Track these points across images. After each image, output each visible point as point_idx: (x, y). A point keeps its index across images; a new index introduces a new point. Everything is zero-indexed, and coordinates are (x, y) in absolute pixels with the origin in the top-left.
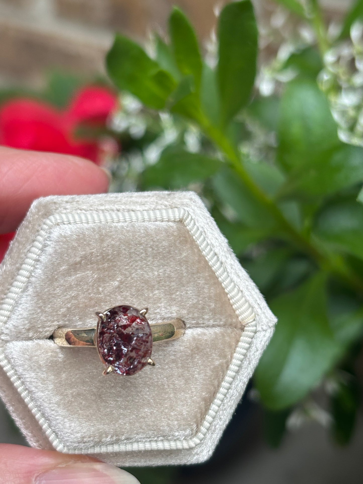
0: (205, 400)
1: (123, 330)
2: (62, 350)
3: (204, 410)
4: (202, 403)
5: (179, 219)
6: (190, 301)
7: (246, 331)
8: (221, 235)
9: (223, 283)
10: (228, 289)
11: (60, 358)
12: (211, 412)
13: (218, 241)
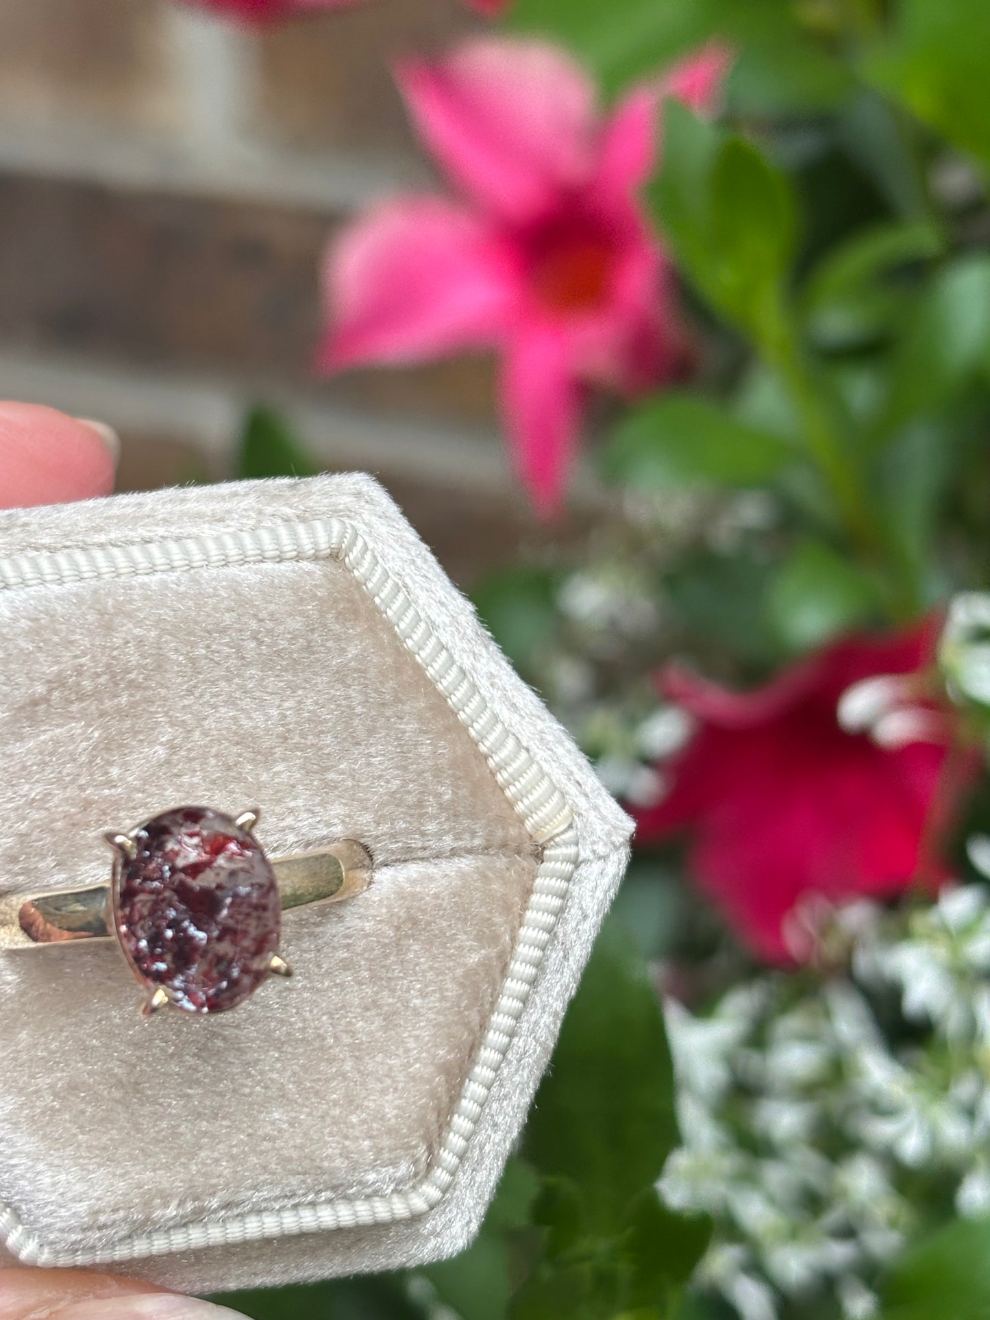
0: (445, 1069)
1: (189, 880)
2: (13, 961)
3: (445, 1099)
5: (329, 551)
6: (382, 786)
7: (551, 859)
8: (455, 593)
9: (472, 727)
10: (488, 743)
11: (9, 984)
12: (467, 1105)
13: (447, 610)
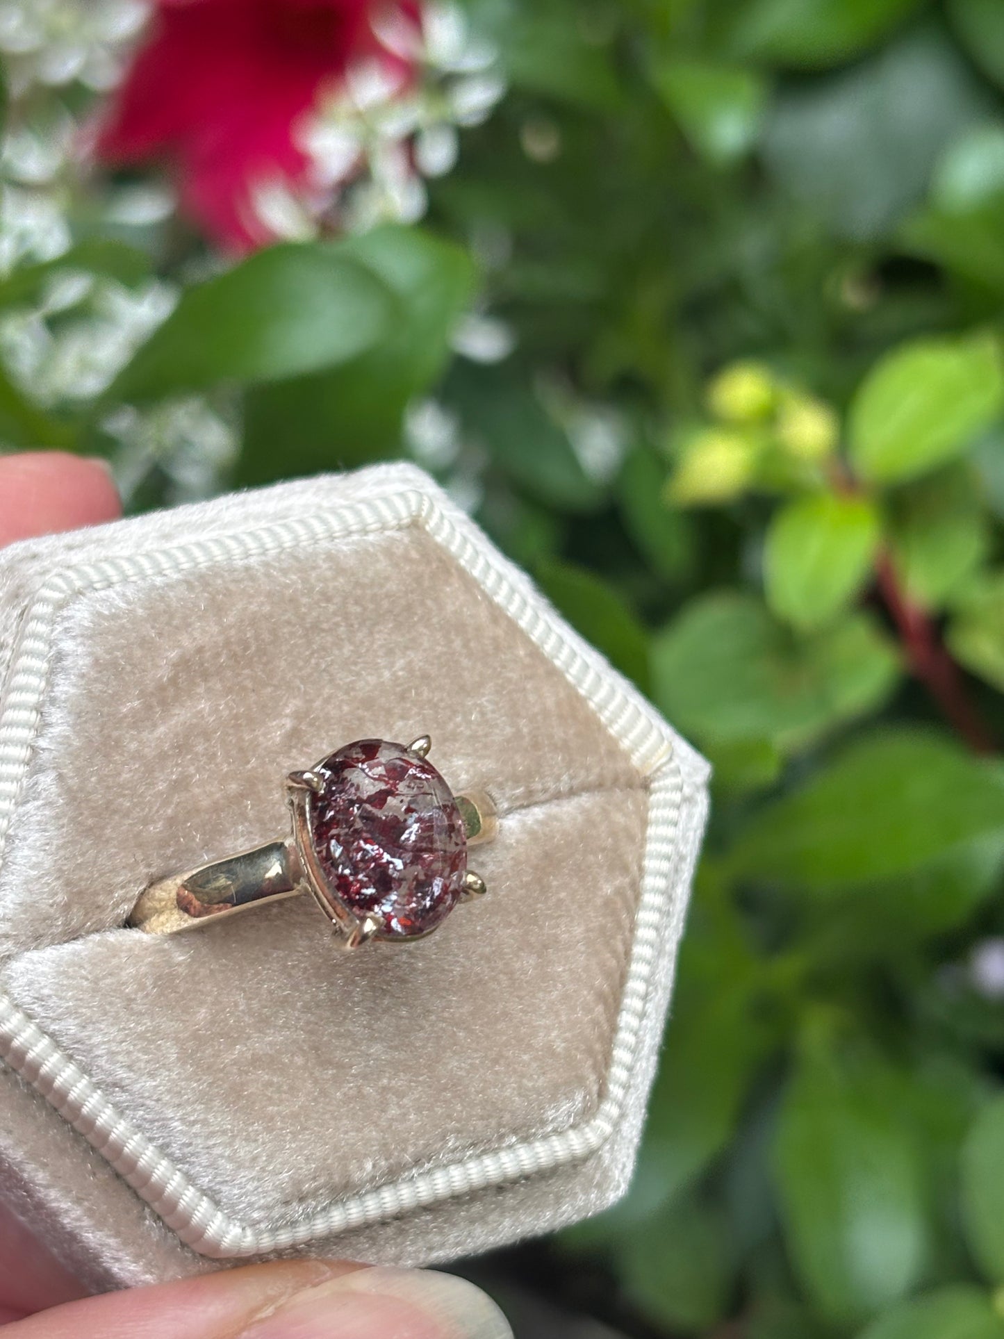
2: (179, 942)
3: (606, 1027)
4: (600, 1008)
5: (409, 520)
6: (498, 734)
7: (660, 790)
9: (568, 673)
10: (584, 688)
11: (179, 964)
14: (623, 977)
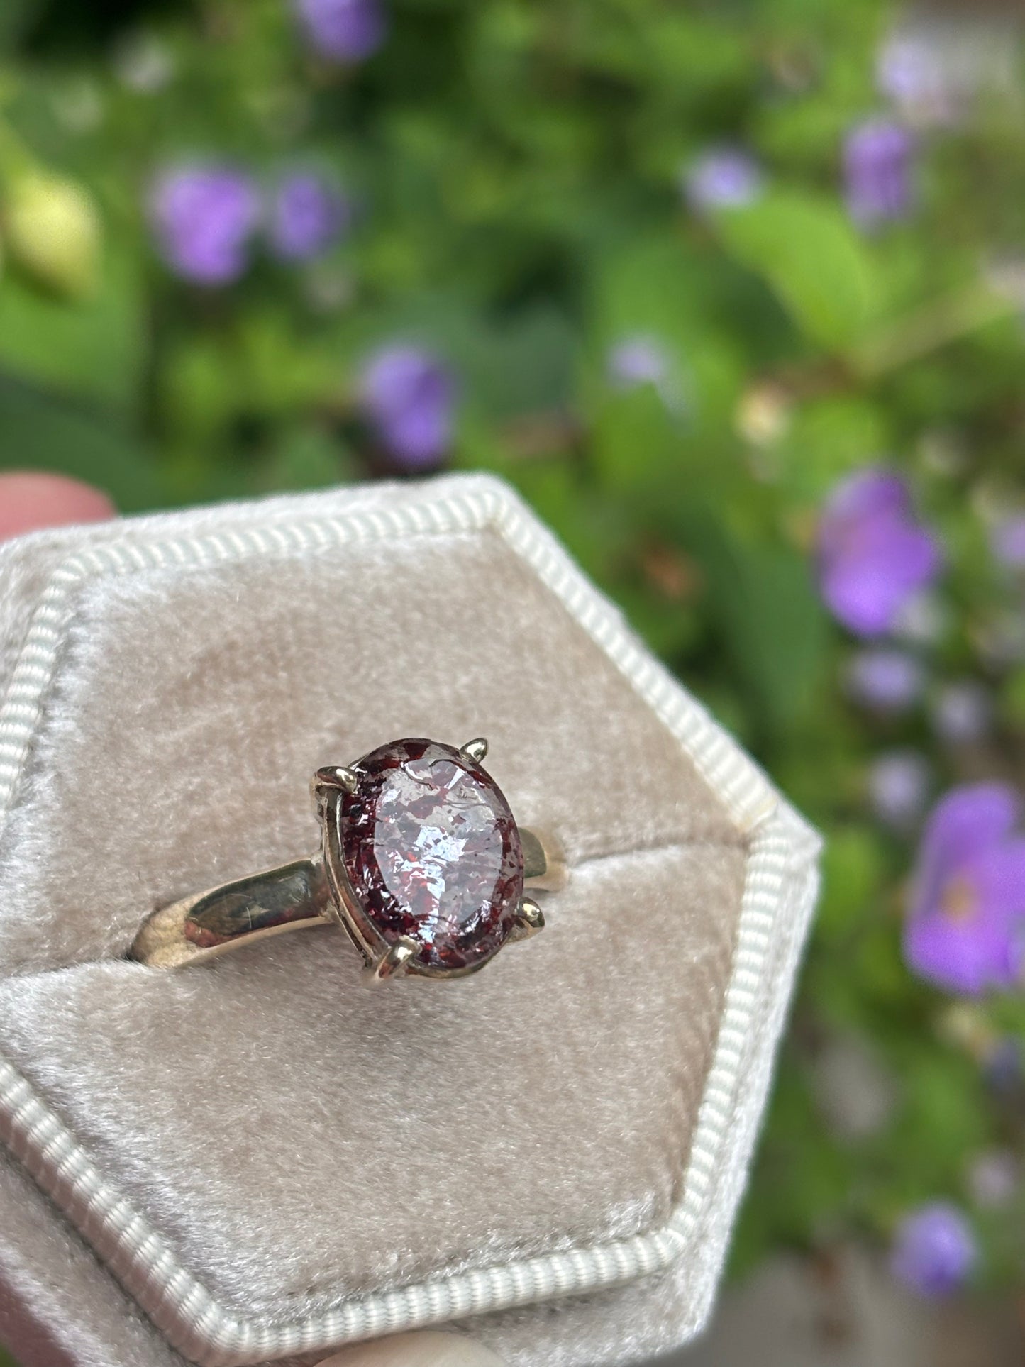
1: (418, 820)
2: (185, 976)
4: (678, 1095)
5: (484, 524)
7: (761, 851)
11: (183, 1002)
12: (705, 1132)
14: (708, 1063)
